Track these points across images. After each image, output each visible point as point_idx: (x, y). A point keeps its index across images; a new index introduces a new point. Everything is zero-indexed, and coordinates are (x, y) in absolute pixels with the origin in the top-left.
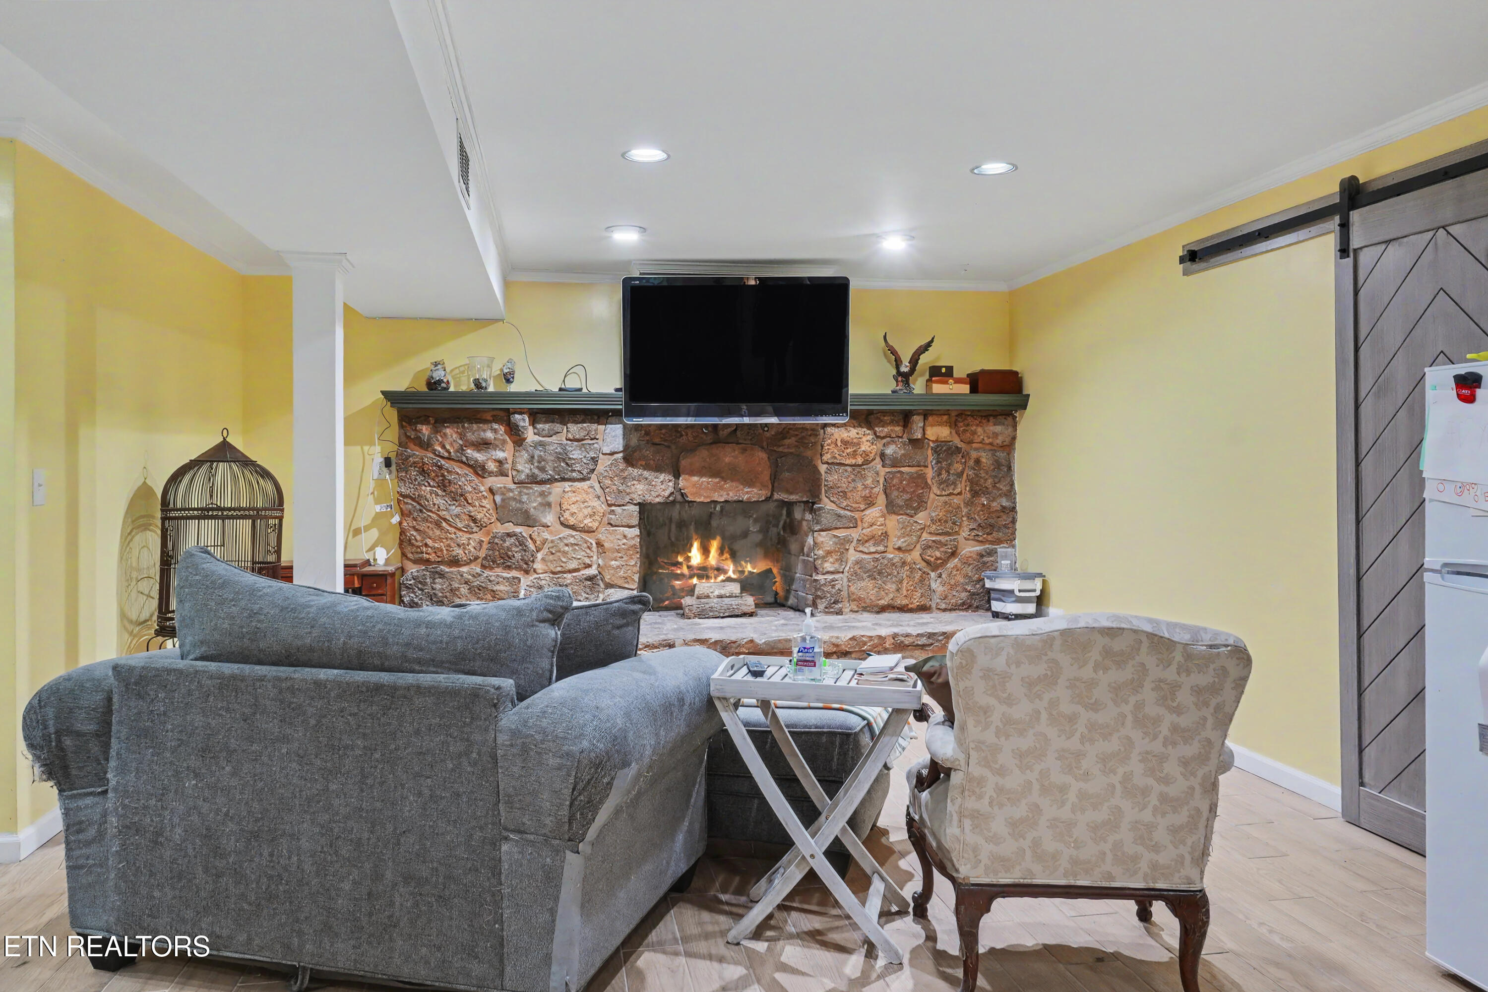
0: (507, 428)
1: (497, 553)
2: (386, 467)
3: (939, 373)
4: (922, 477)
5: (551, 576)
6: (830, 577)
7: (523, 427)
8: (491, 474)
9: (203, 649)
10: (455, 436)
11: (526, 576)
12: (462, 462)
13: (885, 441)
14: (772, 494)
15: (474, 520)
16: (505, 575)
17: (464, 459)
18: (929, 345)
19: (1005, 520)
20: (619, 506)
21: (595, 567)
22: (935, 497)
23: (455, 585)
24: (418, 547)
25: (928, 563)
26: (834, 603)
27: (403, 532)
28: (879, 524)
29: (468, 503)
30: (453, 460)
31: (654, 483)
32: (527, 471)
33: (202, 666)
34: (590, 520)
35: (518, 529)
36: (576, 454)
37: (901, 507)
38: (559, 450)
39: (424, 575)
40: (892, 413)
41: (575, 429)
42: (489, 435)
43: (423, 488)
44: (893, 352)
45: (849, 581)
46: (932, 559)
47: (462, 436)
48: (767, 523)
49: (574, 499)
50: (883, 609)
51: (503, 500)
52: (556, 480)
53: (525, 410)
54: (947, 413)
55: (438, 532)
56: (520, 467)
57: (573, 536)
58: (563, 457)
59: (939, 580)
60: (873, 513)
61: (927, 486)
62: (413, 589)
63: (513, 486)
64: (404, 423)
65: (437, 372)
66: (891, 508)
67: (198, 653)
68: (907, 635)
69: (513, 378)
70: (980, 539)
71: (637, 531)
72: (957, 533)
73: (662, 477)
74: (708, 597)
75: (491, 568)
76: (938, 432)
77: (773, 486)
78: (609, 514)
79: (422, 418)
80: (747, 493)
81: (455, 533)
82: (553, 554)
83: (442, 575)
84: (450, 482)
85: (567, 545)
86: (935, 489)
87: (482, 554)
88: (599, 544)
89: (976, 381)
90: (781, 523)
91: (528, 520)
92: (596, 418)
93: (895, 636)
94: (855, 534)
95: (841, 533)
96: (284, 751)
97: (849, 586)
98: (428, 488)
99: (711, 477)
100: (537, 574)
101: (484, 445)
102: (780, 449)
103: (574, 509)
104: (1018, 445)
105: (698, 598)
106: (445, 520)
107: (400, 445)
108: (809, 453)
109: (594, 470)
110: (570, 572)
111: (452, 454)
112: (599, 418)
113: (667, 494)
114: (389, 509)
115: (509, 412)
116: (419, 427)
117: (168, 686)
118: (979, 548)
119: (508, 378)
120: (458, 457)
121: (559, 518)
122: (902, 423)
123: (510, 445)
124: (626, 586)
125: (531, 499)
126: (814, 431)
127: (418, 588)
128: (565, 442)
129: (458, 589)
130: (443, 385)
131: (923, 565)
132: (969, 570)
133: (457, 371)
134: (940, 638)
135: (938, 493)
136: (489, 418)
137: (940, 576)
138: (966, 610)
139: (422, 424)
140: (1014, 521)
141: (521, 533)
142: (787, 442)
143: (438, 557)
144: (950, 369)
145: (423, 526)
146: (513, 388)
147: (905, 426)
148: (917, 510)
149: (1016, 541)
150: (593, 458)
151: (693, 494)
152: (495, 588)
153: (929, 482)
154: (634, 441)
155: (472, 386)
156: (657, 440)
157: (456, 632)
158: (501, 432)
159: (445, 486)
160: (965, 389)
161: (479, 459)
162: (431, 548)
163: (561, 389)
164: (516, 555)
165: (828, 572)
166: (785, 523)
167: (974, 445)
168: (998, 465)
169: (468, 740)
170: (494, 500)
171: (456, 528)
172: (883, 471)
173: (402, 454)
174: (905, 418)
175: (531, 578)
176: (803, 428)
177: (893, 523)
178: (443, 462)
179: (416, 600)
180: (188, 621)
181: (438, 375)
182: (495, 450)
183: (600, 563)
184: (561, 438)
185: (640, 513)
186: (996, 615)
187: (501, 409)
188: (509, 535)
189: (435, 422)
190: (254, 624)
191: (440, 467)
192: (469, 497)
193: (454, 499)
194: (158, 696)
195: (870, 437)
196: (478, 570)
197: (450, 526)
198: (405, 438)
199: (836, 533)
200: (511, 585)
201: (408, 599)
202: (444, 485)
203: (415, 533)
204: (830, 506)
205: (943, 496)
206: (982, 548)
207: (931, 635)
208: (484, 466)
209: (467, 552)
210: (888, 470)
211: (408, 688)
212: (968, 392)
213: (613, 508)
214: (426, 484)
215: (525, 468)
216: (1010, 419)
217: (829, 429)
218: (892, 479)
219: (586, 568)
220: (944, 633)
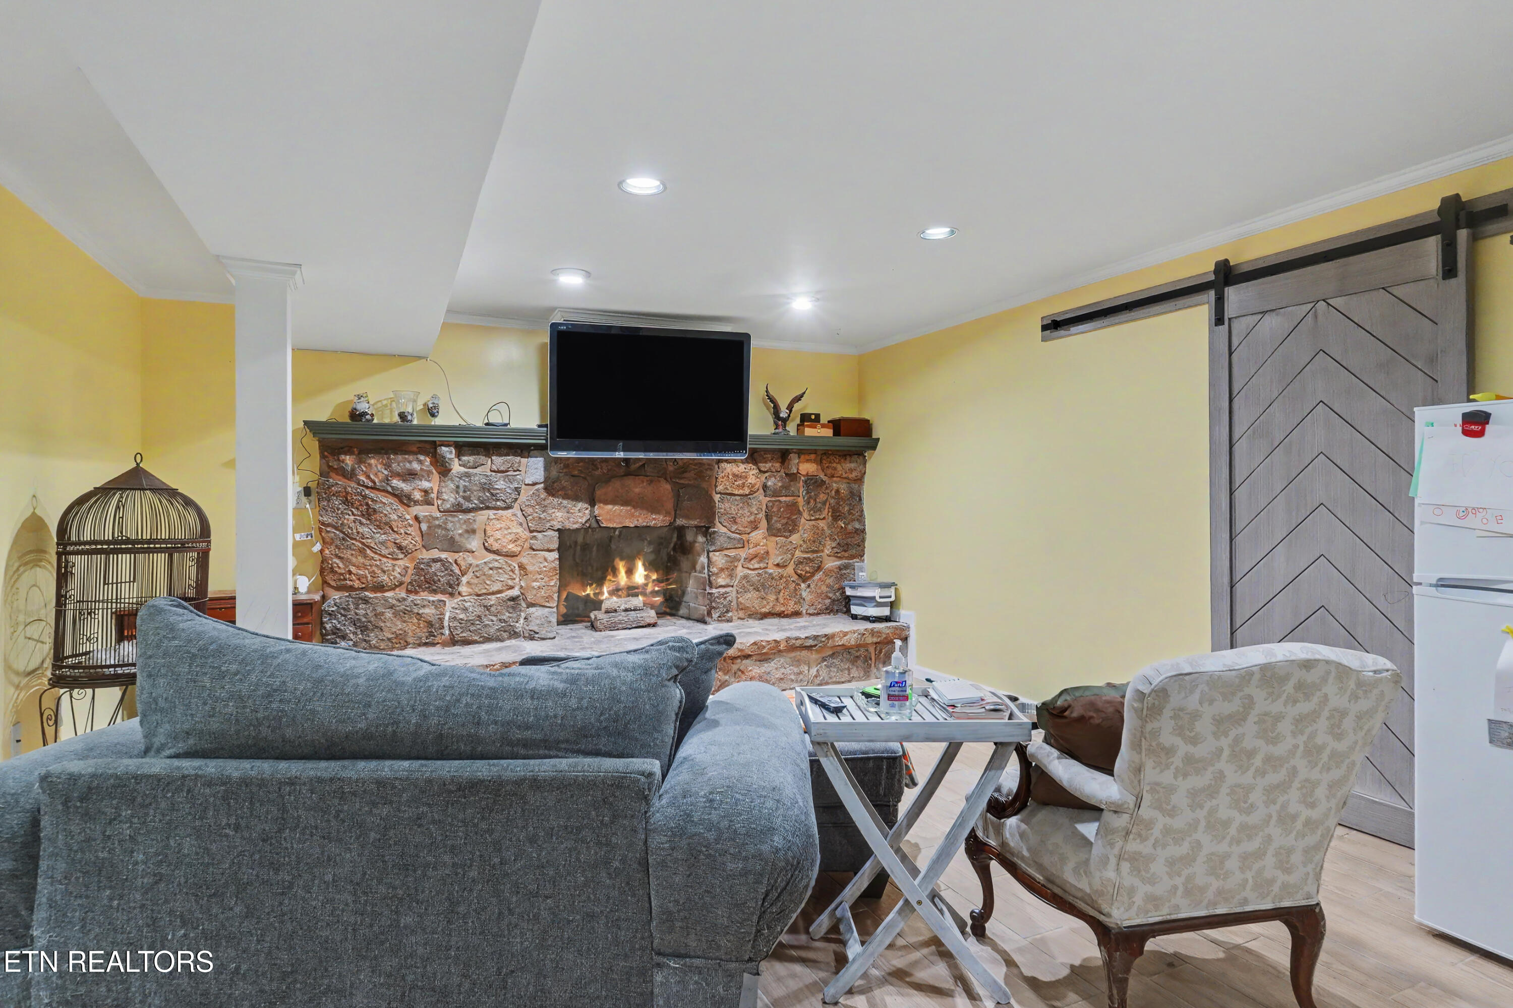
0: (433, 460)
1: (422, 578)
2: (305, 496)
3: (807, 419)
4: (795, 504)
5: (476, 598)
6: (722, 590)
7: (450, 459)
8: (416, 503)
9: (191, 741)
10: (379, 467)
11: (451, 599)
12: (388, 492)
13: (767, 475)
14: (675, 520)
15: (400, 548)
16: (431, 599)
17: (390, 489)
18: (802, 396)
19: (856, 539)
20: (540, 532)
21: (517, 588)
22: (805, 523)
23: (380, 609)
24: (342, 574)
25: (800, 576)
26: (726, 612)
27: (324, 560)
28: (762, 544)
29: (393, 530)
30: (378, 490)
31: (572, 511)
32: (454, 501)
33: (195, 768)
34: (513, 545)
35: (443, 556)
36: (501, 484)
37: (779, 530)
38: (483, 481)
39: (348, 601)
40: (773, 451)
41: (499, 461)
42: (416, 466)
43: (347, 517)
44: (772, 400)
45: (738, 593)
46: (804, 573)
47: (388, 466)
48: (660, 544)
49: (499, 526)
50: (764, 616)
51: (429, 527)
52: (482, 509)
53: (452, 443)
54: (815, 452)
55: (361, 559)
56: (445, 497)
57: (496, 561)
58: (487, 487)
59: (808, 590)
60: (757, 535)
61: (800, 513)
62: (335, 615)
63: (438, 514)
64: (326, 453)
65: (360, 404)
66: (772, 532)
67: (181, 747)
68: (797, 639)
69: (438, 412)
70: (839, 555)
71: (556, 555)
72: (823, 551)
73: (580, 505)
74: (616, 611)
75: (416, 593)
76: (807, 468)
77: (675, 514)
78: (531, 539)
79: (346, 449)
80: (654, 519)
81: (380, 560)
82: (477, 577)
83: (366, 601)
84: (375, 510)
85: (491, 569)
86: (806, 515)
87: (407, 579)
88: (522, 567)
89: (838, 426)
90: (672, 545)
91: (453, 546)
92: (519, 451)
93: (788, 639)
94: (743, 554)
95: (732, 553)
96: (329, 878)
97: (738, 598)
98: (352, 518)
99: (622, 505)
100: (462, 596)
101: (410, 475)
102: (682, 481)
103: (498, 535)
104: (867, 479)
105: (607, 612)
106: (368, 547)
107: (321, 475)
108: (704, 485)
109: (516, 499)
110: (493, 593)
111: (377, 484)
112: (522, 451)
113: (584, 520)
114: (309, 538)
115: (434, 445)
116: (343, 457)
117: (139, 799)
118: (838, 563)
119: (432, 412)
120: (383, 486)
121: (484, 544)
122: (780, 460)
123: (436, 476)
124: (548, 605)
125: (456, 526)
126: (710, 466)
127: (341, 614)
128: (489, 473)
129: (382, 614)
130: (368, 417)
131: (795, 577)
132: (830, 581)
133: (379, 405)
134: (823, 639)
135: (808, 518)
136: (415, 449)
137: (809, 586)
138: (829, 613)
139: (346, 454)
140: (863, 540)
141: (446, 559)
142: (686, 475)
143: (363, 583)
144: (818, 416)
145: (347, 554)
146: (438, 421)
147: (783, 462)
148: (791, 532)
149: (865, 556)
150: (516, 488)
151: (606, 520)
152: (421, 612)
153: (801, 509)
154: (554, 473)
155: (396, 419)
156: (576, 473)
157: (573, 703)
158: (427, 464)
159: (369, 515)
160: (829, 432)
161: (405, 488)
162: (354, 574)
163: (487, 424)
164: (442, 580)
165: (721, 586)
166: (675, 544)
167: (835, 479)
168: (852, 494)
169: (607, 845)
170: (420, 528)
171: (380, 555)
172: (765, 500)
173: (323, 484)
174: (783, 456)
175: (456, 601)
176: (700, 463)
177: (772, 544)
178: (367, 492)
179: (339, 626)
180: (162, 703)
181: (362, 407)
182: (421, 480)
183: (523, 585)
184: (485, 469)
185: (559, 538)
186: (855, 617)
187: (426, 442)
188: (435, 561)
189: (359, 454)
190: (274, 706)
191: (365, 497)
192: (394, 524)
193: (379, 527)
194: (120, 815)
195: (756, 471)
196: (403, 595)
197: (376, 553)
198: (327, 468)
199: (726, 552)
200: (436, 607)
201: (330, 625)
202: (369, 513)
203: (337, 561)
204: (723, 530)
205: (811, 520)
206: (840, 562)
207: (816, 637)
208: (410, 495)
209: (392, 578)
210: (768, 499)
211: (519, 782)
212: (831, 435)
213: (535, 534)
214: (350, 513)
215: (450, 498)
216: (861, 458)
217: (723, 465)
218: (772, 507)
219: (508, 589)
220: (826, 635)
